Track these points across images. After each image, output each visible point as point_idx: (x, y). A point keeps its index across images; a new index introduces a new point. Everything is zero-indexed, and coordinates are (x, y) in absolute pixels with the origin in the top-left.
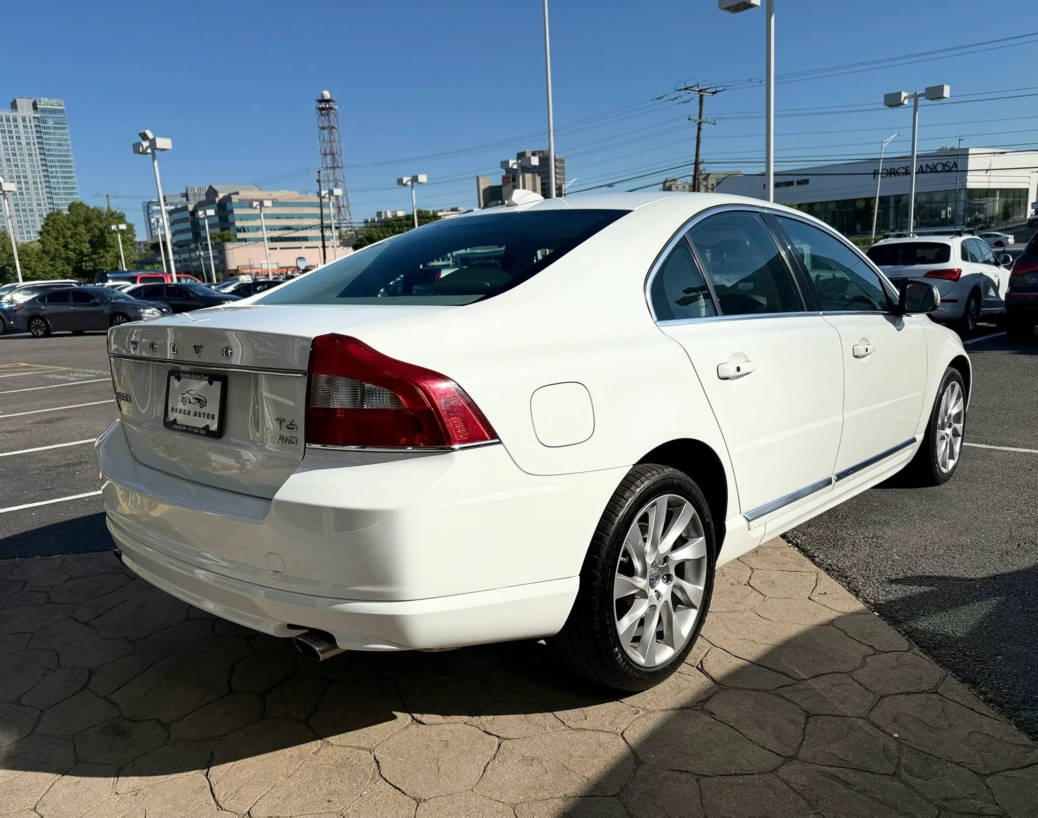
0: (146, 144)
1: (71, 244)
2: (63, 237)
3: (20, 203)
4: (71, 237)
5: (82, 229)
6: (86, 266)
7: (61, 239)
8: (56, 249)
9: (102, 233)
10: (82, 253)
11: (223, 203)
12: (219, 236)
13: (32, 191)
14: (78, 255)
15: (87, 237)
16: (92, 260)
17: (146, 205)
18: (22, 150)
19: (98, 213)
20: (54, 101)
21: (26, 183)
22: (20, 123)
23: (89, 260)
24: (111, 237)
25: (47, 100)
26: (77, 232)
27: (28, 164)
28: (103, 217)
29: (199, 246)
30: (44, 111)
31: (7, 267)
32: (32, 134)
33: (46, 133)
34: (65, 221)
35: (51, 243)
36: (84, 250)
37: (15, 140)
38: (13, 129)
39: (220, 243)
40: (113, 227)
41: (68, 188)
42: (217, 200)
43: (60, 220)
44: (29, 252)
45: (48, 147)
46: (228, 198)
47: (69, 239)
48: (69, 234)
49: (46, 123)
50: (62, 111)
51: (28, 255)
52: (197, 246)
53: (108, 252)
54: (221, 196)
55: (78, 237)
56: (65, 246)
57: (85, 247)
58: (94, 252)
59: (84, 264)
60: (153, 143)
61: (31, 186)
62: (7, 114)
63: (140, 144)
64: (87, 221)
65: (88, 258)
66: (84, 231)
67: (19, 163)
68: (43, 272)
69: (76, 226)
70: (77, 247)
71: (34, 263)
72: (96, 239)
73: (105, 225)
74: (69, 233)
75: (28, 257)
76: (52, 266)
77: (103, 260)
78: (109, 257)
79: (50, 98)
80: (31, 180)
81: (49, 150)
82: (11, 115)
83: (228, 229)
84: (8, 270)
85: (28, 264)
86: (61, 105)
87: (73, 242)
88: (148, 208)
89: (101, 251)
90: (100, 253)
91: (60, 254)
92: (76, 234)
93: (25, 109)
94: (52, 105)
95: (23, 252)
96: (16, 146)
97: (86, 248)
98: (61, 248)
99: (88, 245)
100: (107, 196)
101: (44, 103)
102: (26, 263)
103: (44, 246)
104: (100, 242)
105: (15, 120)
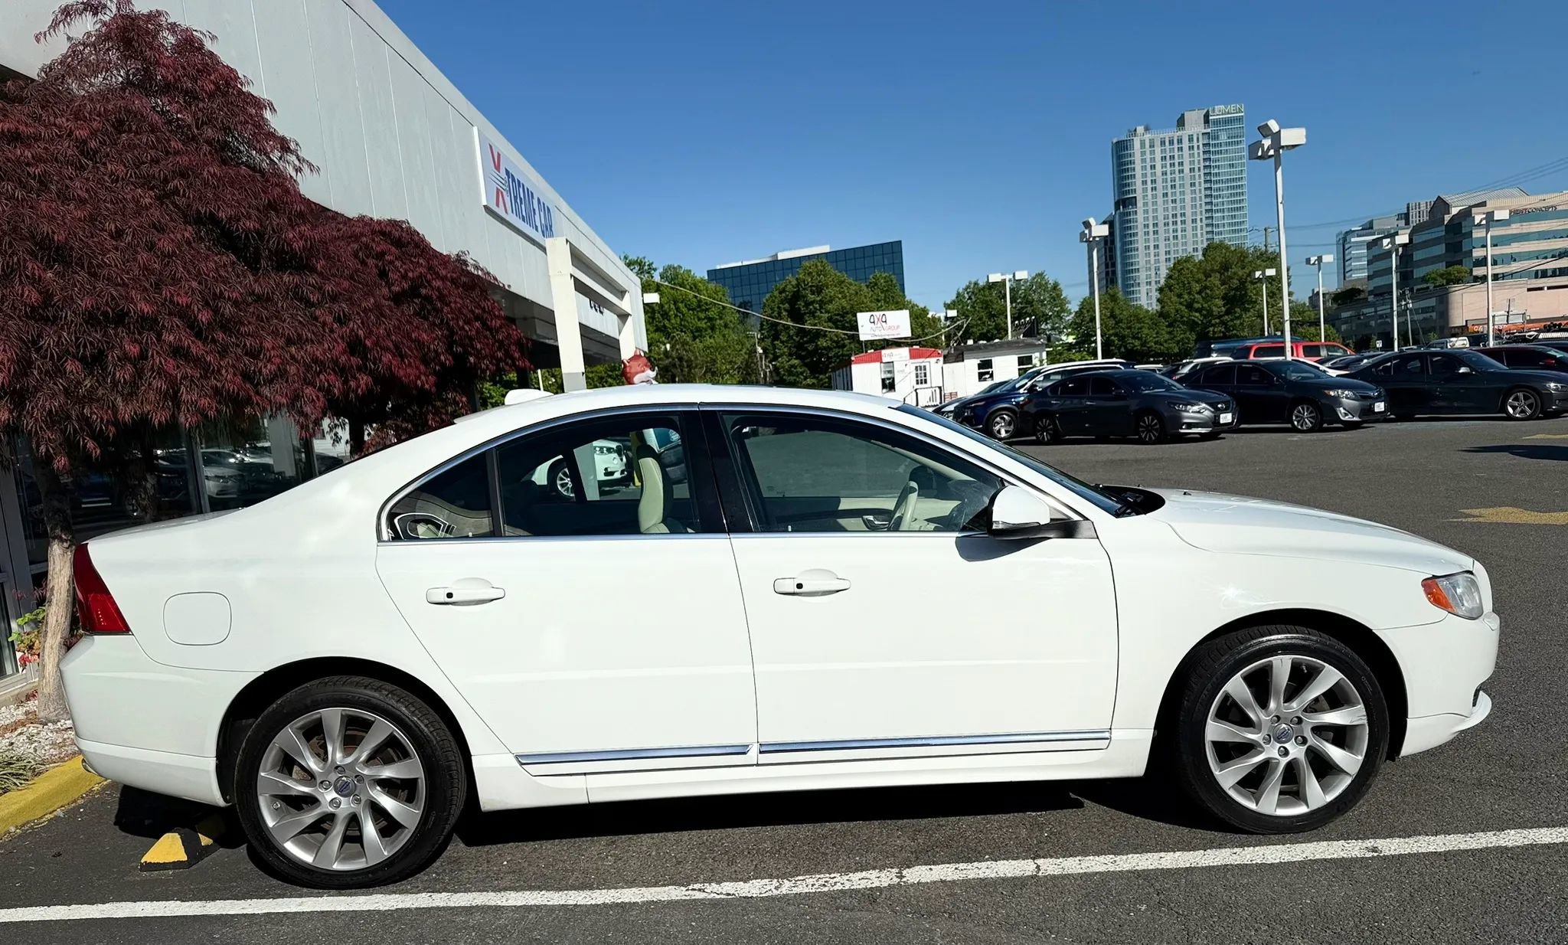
0: (1267, 142)
1: (1198, 302)
2: (1189, 293)
3: (1173, 249)
4: (1199, 293)
5: (1215, 280)
6: (1214, 333)
7: (1186, 296)
8: (1177, 311)
9: (1243, 283)
10: (1210, 313)
11: (1456, 222)
12: (1442, 276)
13: (1189, 233)
14: (1205, 317)
15: (1222, 290)
16: (1223, 323)
17: (1341, 236)
18: (1183, 180)
19: (1242, 255)
20: (1231, 107)
21: (1183, 222)
22: (1186, 144)
23: (1219, 323)
24: (1254, 289)
25: (1222, 107)
26: (1208, 284)
27: (1188, 198)
28: (1246, 260)
29: (1407, 292)
30: (1217, 122)
31: (1113, 338)
32: (1199, 155)
33: (1216, 153)
34: (1195, 270)
35: (1172, 302)
36: (1215, 309)
37: (1177, 168)
38: (1176, 154)
39: (1443, 285)
40: (1258, 274)
41: (1235, 224)
42: (1447, 218)
43: (1188, 269)
44: (1141, 316)
45: (1216, 171)
46: (1467, 214)
47: (1196, 296)
48: (1198, 289)
49: (1218, 139)
50: (1240, 119)
51: (1139, 320)
52: (1404, 292)
53: (1247, 310)
54: (1454, 211)
55: (1208, 291)
56: (1189, 306)
57: (1216, 306)
58: (1227, 313)
59: (1211, 329)
60: (1276, 137)
61: (1189, 225)
62: (1171, 134)
63: (1259, 144)
64: (1225, 267)
65: (1217, 321)
66: (1218, 283)
67: (1178, 197)
68: (1156, 343)
69: (1207, 276)
70: (1205, 305)
71: (1146, 331)
72: (1232, 293)
73: (1247, 272)
74: (1197, 287)
75: (1140, 323)
76: (1170, 333)
77: (1238, 322)
78: (1248, 317)
79: (1226, 104)
80: (1189, 218)
81: (1216, 174)
82: (1176, 134)
83: (1460, 263)
84: (1114, 341)
85: (1138, 333)
86: (1240, 111)
87: (1201, 300)
88: (1345, 240)
89: (1238, 310)
90: (1235, 312)
91: (1182, 317)
92: (1206, 287)
93: (1195, 125)
94: (1228, 113)
95: (1135, 316)
96: (1177, 175)
97: (1218, 306)
98: (1183, 308)
99: (1220, 302)
100: (1265, 230)
101: (1219, 112)
102: (1136, 331)
103: (1162, 307)
104: (1239, 298)
105: (1180, 141)
